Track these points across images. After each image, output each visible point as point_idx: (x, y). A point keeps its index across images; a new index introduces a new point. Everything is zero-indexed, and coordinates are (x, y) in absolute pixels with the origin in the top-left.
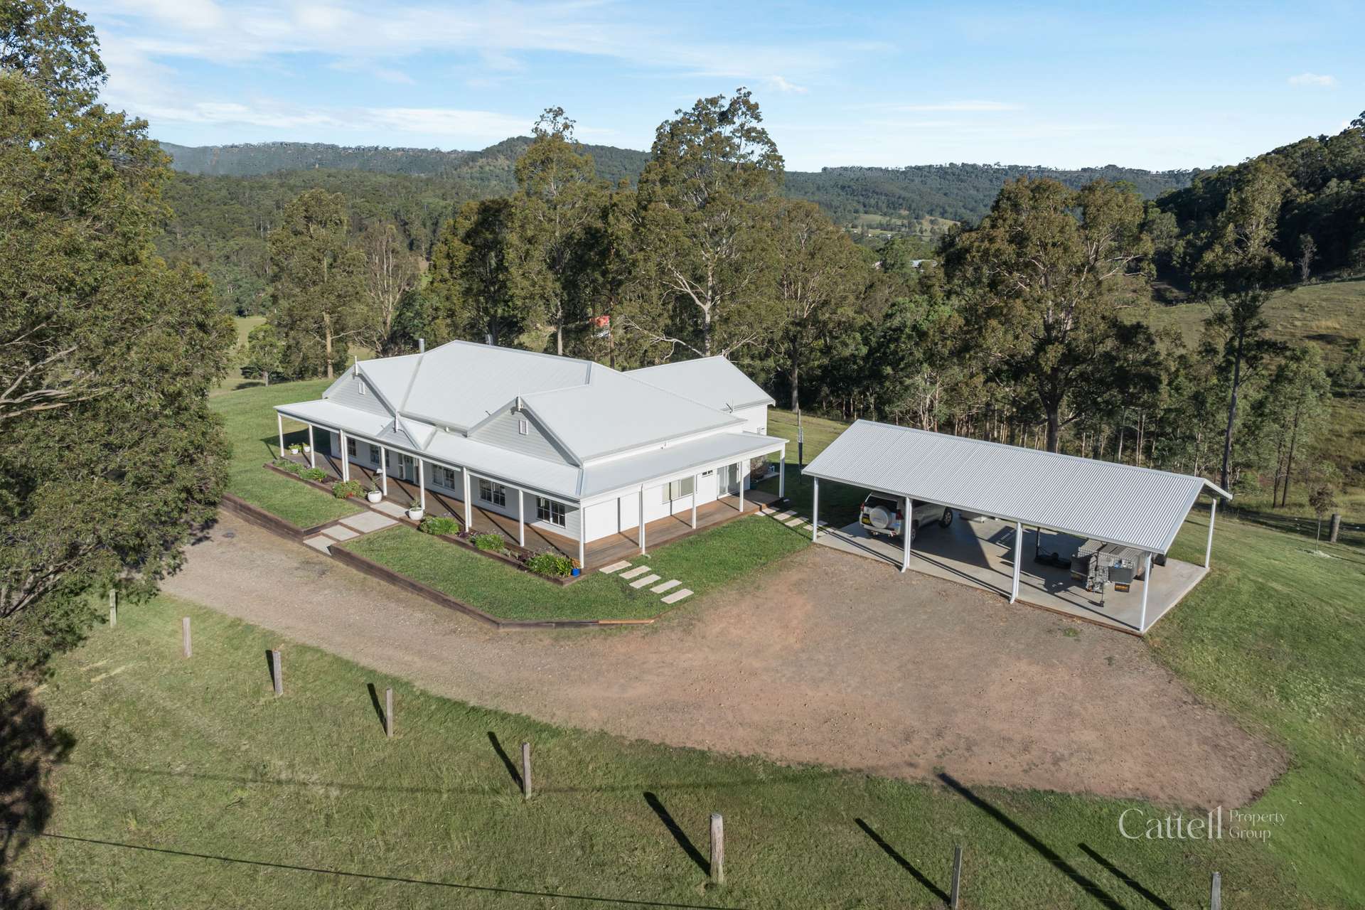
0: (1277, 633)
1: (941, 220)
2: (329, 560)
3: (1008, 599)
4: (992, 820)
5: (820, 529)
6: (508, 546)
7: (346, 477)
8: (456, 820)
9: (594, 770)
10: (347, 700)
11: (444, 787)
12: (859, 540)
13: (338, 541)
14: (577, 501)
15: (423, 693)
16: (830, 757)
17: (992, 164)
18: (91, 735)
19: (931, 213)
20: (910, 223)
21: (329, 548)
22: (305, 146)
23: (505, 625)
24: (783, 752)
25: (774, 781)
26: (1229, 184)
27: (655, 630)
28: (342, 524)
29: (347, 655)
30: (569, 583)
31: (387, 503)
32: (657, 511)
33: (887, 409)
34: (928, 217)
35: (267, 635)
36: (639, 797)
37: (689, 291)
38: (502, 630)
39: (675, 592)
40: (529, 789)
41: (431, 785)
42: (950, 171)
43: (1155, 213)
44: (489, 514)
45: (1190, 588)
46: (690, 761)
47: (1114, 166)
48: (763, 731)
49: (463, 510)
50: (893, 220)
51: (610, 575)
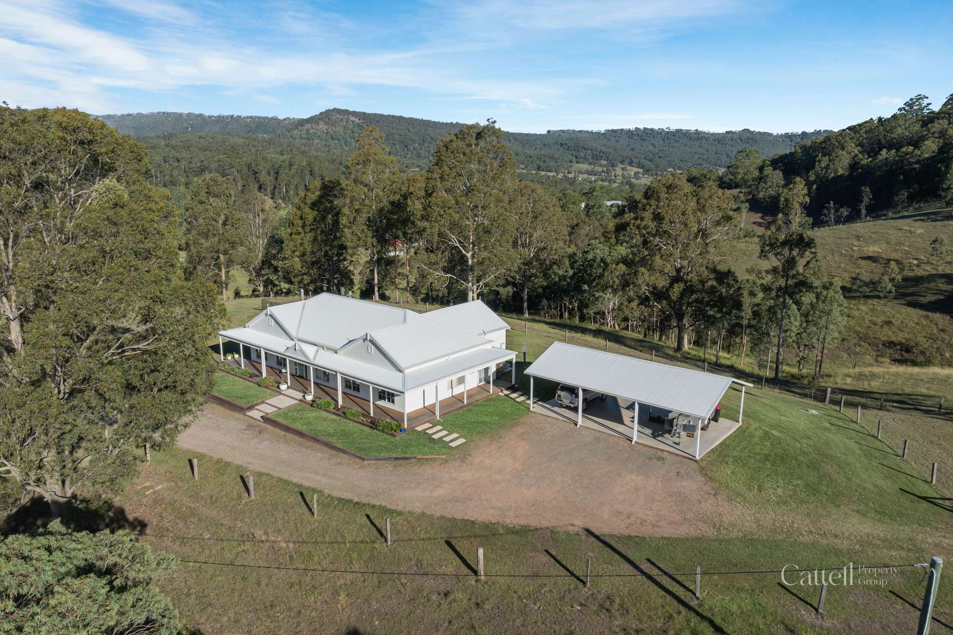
0: (767, 458)
1: (629, 168)
2: (263, 424)
3: (631, 441)
4: (608, 549)
5: (534, 403)
6: (364, 415)
7: (264, 375)
8: (355, 556)
9: (420, 531)
10: (289, 500)
11: (347, 541)
12: (556, 409)
13: (267, 414)
14: (403, 393)
15: (329, 496)
16: (533, 522)
17: (665, 128)
18: (155, 521)
19: (622, 162)
20: (607, 170)
21: (262, 417)
22: (181, 114)
23: (367, 460)
24: (511, 520)
25: (507, 534)
26: (818, 150)
27: (446, 461)
28: (266, 403)
29: (285, 477)
30: (400, 437)
31: (290, 390)
32: (445, 394)
33: (585, 311)
34: (620, 166)
35: (239, 467)
36: (443, 543)
37: (458, 245)
38: (366, 462)
39: (456, 440)
40: (389, 540)
41: (339, 540)
42: (635, 133)
43: (768, 170)
44: (352, 397)
45: (728, 434)
46: (467, 525)
47: (748, 130)
48: (502, 510)
49: (337, 395)
50: (596, 168)
51: (420, 432)
